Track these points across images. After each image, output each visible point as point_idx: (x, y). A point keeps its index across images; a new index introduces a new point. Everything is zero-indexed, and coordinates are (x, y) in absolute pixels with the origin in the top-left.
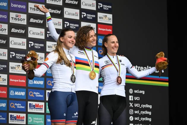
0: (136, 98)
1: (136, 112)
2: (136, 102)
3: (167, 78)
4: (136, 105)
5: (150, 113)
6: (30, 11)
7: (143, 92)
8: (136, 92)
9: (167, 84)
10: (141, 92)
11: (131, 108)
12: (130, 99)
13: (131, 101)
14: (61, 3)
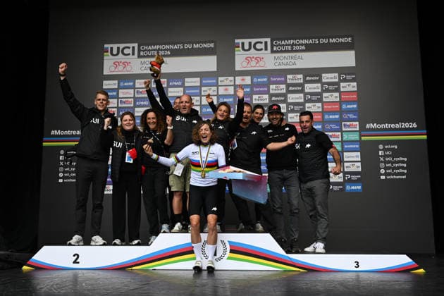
0: (387, 153)
1: (388, 165)
2: (388, 156)
3: (425, 131)
4: (387, 159)
5: (405, 165)
6: (271, 92)
7: (396, 147)
8: (386, 147)
9: (425, 137)
10: (393, 147)
11: (382, 162)
12: (380, 154)
13: (382, 156)
14: (302, 81)
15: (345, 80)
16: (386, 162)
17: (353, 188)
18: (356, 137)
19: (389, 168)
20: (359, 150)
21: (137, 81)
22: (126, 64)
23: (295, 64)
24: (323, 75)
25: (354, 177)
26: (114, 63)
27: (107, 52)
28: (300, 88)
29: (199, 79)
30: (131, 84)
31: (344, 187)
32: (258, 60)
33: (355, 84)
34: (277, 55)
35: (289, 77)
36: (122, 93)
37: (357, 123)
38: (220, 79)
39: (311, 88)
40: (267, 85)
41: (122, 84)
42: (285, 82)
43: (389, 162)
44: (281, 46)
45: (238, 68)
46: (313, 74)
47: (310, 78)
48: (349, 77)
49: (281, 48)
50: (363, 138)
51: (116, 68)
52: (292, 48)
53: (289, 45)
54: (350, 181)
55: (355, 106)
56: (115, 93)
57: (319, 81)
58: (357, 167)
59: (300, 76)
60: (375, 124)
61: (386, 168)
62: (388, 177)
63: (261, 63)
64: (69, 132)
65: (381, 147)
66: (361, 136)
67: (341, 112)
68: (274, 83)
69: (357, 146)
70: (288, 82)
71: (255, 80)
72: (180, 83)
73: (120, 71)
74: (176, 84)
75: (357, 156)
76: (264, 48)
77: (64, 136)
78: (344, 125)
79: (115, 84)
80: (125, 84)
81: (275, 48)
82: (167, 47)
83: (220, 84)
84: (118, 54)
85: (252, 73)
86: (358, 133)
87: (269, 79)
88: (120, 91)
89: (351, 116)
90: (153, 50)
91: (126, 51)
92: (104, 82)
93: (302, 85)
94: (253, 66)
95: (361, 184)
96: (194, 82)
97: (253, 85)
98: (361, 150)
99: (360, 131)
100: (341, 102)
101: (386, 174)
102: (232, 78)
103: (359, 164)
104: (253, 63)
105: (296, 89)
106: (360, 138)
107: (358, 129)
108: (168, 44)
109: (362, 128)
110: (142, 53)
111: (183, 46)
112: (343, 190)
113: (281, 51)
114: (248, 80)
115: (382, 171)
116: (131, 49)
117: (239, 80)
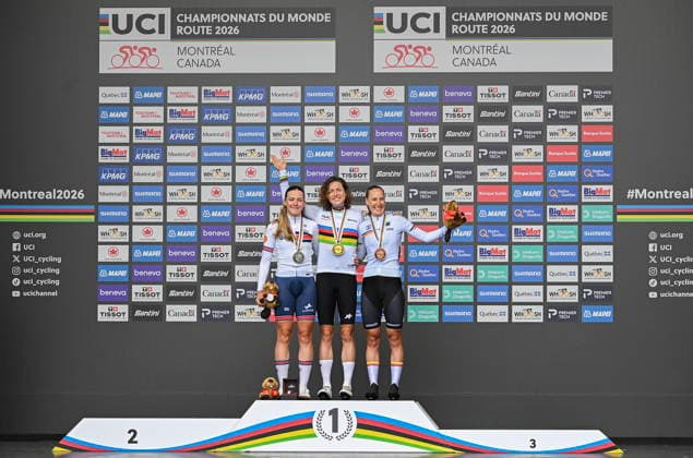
6: (445, 119)
14: (506, 99)
15: (591, 100)
16: (660, 266)
17: (595, 314)
18: (605, 214)
19: (665, 277)
20: (611, 240)
21: (170, 89)
22: (146, 53)
23: (493, 62)
24: (549, 88)
25: (599, 294)
26: (121, 50)
27: (107, 24)
28: (501, 114)
29: (299, 89)
30: (158, 95)
31: (580, 314)
32: (421, 51)
33: (609, 108)
34: (458, 43)
35: (482, 89)
36: (139, 114)
37: (611, 187)
38: (343, 89)
39: (525, 113)
40: (437, 105)
41: (138, 95)
42: (472, 101)
43: (665, 265)
44: (467, 23)
45: (379, 67)
46: (530, 85)
47: (524, 94)
48: (599, 94)
49: (468, 29)
50: (620, 218)
51: (142, 60)
52: (490, 29)
53: (482, 23)
54: (591, 301)
55: (608, 153)
56: (124, 115)
57: (540, 100)
58: (606, 275)
59: (504, 89)
60: (645, 191)
61: (659, 277)
62: (662, 295)
63: (427, 60)
64: (29, 194)
65: (653, 235)
66: (616, 213)
67: (580, 164)
68: (452, 102)
69: (609, 234)
70: (480, 99)
71: (413, 94)
72: (259, 97)
73: (135, 66)
74: (251, 97)
75: (606, 254)
76: (432, 28)
77: (19, 202)
78: (586, 190)
79: (123, 95)
80: (146, 95)
81: (455, 29)
82: (233, 18)
83: (341, 100)
84: (128, 30)
85: (408, 80)
86: (611, 207)
87: (441, 94)
88: (136, 109)
89: (600, 173)
90: (203, 24)
91: (147, 24)
92: (102, 90)
93: (506, 108)
94: (410, 64)
95: (611, 307)
96: (290, 94)
97: (407, 105)
98: (616, 242)
99: (614, 204)
100: (580, 145)
101: (658, 289)
102: (366, 89)
103: (610, 269)
104: (410, 59)
105: (494, 114)
106: (615, 217)
107: (611, 199)
108: (235, 11)
109: (620, 198)
110: (179, 30)
111: (267, 17)
112: (576, 319)
113: (467, 36)
114: (398, 93)
115: (653, 283)
116: (157, 19)
117: (380, 93)
